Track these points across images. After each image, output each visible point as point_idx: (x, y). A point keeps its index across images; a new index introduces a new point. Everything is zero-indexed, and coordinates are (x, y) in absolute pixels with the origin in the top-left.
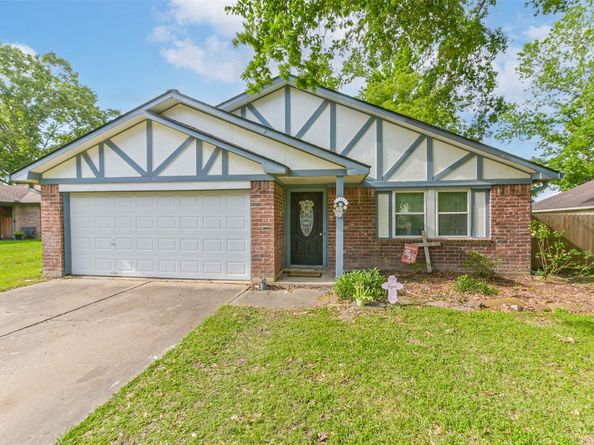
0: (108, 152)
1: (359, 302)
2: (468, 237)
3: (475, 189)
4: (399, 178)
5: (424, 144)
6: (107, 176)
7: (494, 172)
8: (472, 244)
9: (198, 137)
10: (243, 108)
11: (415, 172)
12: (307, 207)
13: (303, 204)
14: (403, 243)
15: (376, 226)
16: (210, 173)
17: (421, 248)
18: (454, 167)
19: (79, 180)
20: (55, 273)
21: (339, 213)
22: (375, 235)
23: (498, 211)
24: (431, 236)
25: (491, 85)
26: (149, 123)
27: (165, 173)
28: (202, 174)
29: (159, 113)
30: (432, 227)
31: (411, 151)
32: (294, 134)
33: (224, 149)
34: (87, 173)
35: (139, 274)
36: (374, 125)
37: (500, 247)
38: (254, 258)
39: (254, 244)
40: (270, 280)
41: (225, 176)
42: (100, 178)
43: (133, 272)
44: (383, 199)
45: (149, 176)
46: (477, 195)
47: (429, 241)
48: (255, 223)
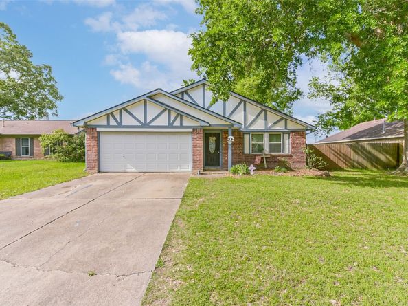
0: (124, 113)
1: (240, 174)
2: (281, 153)
3: (284, 133)
4: (253, 128)
5: (263, 113)
6: (123, 124)
7: (291, 126)
8: (283, 156)
9: (168, 109)
10: (182, 93)
11: (260, 125)
12: (212, 140)
13: (210, 138)
14: (255, 155)
15: (243, 148)
16: (174, 125)
17: (262, 158)
18: (275, 123)
19: (108, 126)
20: (93, 171)
21: (230, 143)
22: (243, 152)
23: (293, 142)
24: (266, 153)
25: (294, 83)
26: (145, 101)
27: (152, 124)
28: (171, 125)
29: (150, 97)
30: (267, 149)
31: (258, 116)
32: (206, 108)
33: (180, 114)
34: (113, 122)
35: (136, 171)
36: (243, 104)
37: (294, 157)
38: (194, 162)
39: (194, 155)
40: (201, 171)
41: (181, 126)
42: (120, 125)
43: (134, 170)
44: (246, 137)
45: (145, 125)
46: (285, 135)
47: (266, 155)
48: (194, 146)
